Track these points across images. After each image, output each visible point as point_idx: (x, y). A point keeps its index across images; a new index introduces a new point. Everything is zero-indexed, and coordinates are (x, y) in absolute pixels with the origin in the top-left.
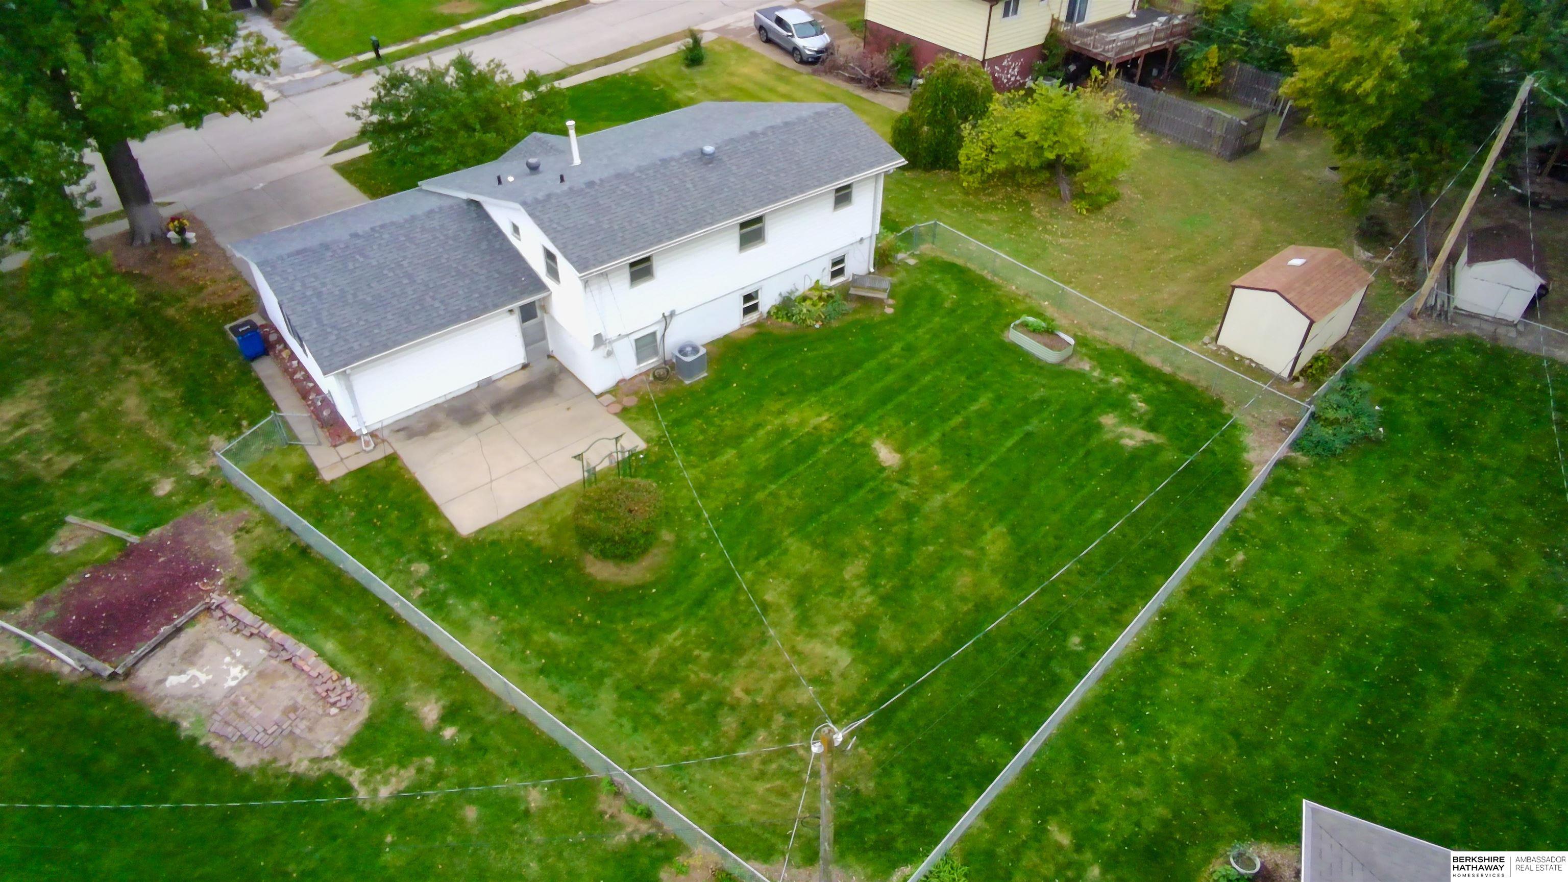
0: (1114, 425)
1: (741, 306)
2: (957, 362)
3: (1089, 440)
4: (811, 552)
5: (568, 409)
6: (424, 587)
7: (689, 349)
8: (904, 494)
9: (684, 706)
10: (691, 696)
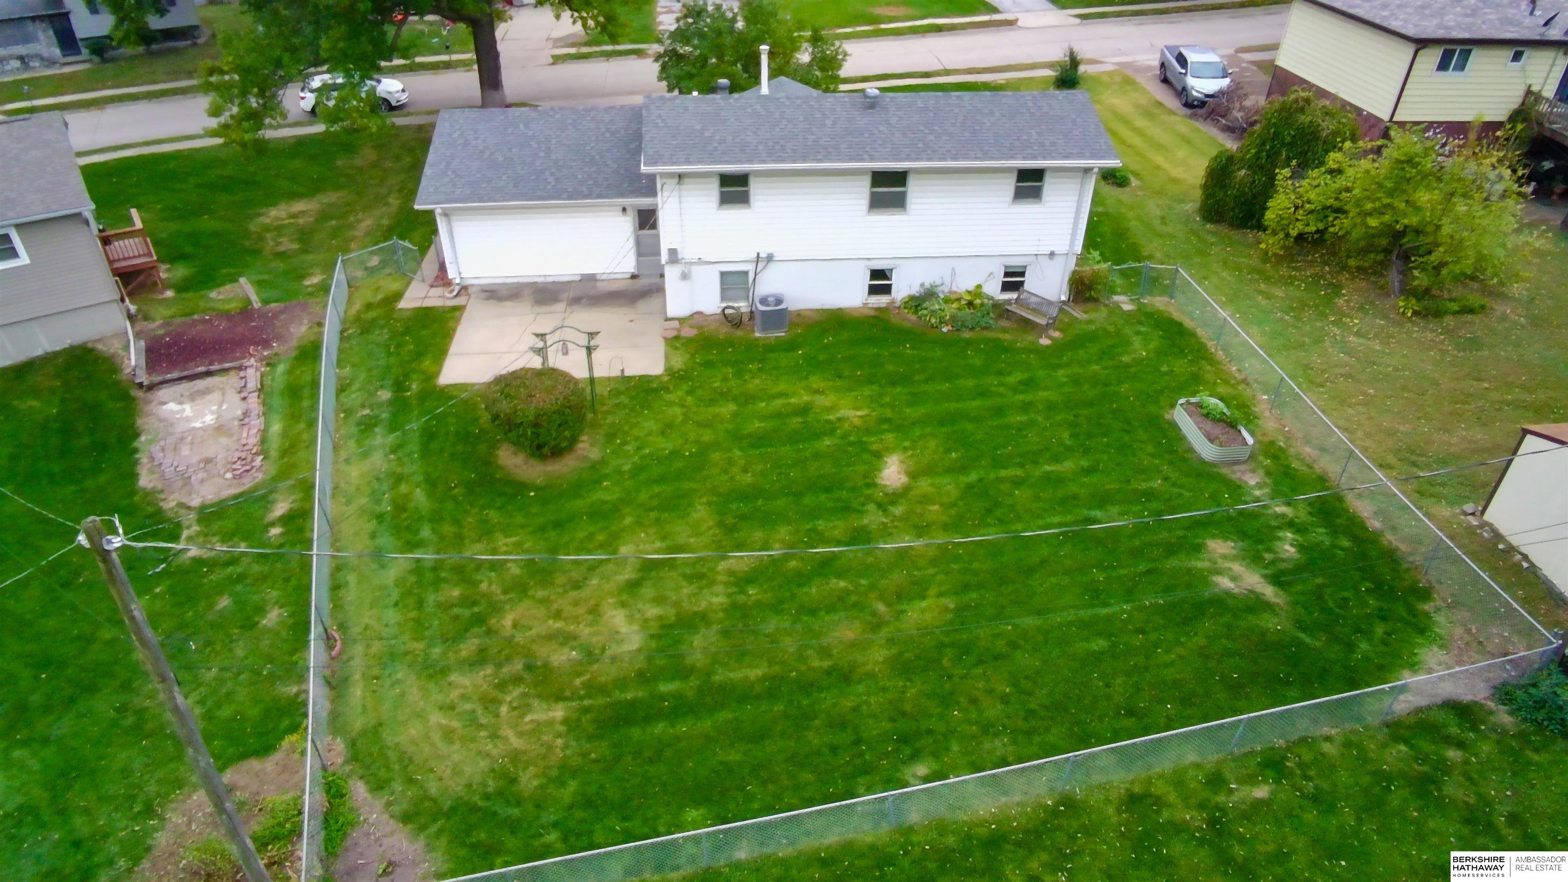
0: (1224, 557)
1: (866, 281)
2: (1075, 416)
3: (1167, 557)
4: (710, 528)
5: (631, 321)
6: (372, 410)
7: (771, 299)
8: (872, 518)
9: (453, 605)
10: (467, 601)
